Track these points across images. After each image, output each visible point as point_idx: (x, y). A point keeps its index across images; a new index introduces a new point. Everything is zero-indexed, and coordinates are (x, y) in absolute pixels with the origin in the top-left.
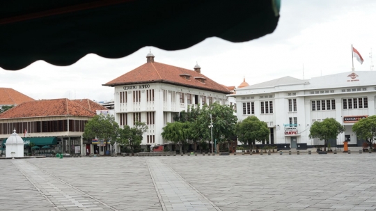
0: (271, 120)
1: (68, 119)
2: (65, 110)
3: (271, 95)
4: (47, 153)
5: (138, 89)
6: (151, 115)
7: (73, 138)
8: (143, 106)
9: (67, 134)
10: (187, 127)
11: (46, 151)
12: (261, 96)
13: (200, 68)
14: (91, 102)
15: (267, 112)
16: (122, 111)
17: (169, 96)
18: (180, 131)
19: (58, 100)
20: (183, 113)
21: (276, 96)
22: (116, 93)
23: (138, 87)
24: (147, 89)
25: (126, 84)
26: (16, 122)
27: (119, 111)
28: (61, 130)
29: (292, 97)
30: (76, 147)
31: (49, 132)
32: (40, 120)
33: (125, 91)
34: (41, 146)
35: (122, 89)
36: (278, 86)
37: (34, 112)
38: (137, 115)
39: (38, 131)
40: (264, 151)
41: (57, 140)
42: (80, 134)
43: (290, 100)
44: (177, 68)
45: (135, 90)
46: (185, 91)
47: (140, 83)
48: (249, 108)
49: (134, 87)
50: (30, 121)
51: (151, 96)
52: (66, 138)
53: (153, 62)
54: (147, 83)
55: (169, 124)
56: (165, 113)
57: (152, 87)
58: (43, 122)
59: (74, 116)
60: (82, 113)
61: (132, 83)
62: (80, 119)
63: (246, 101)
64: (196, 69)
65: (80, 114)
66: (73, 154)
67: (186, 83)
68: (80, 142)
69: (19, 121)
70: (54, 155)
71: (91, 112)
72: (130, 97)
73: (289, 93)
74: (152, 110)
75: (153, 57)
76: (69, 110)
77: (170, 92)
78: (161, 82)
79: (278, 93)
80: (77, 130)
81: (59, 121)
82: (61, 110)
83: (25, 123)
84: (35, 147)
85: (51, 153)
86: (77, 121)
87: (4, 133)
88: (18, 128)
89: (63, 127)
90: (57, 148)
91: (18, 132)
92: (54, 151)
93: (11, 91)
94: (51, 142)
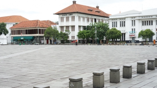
0: (124, 30)
1: (38, 29)
2: (37, 25)
3: (124, 18)
4: (30, 43)
5: (68, 16)
6: (73, 27)
7: (40, 37)
8: (70, 23)
9: (38, 35)
10: (88, 32)
11: (30, 42)
12: (120, 19)
13: (98, 7)
14: (50, 21)
15: (123, 26)
16: (62, 26)
17: (82, 19)
18: (85, 34)
19: (35, 21)
20: (88, 26)
21: (126, 19)
22: (59, 17)
23: (68, 15)
24: (72, 16)
25: (63, 14)
27: (60, 26)
28: (35, 33)
29: (133, 19)
30: (42, 41)
31: (32, 34)
32: (28, 29)
33: (63, 17)
34: (27, 40)
35: (61, 16)
36: (128, 14)
37: (25, 26)
38: (67, 27)
39: (27, 34)
40: (120, 43)
41: (34, 37)
42: (43, 35)
43: (132, 21)
44: (87, 6)
45: (67, 16)
46: (90, 17)
47: (68, 13)
48: (115, 24)
49: (66, 15)
50: (24, 29)
51: (73, 19)
52: (37, 37)
53: (76, 4)
54: (71, 13)
55: (80, 31)
56: (80, 27)
57: (74, 15)
58: (28, 30)
59: (41, 27)
60: (45, 26)
61: (65, 13)
62: (44, 29)
63: (114, 21)
64: (97, 7)
66: (40, 43)
67: (90, 13)
68: (44, 38)
69: (19, 29)
70: (33, 44)
71: (49, 26)
72: (65, 19)
73: (132, 17)
74: (74, 25)
75: (75, 2)
76: (39, 25)
77: (82, 17)
78: (77, 13)
79: (127, 17)
80: (43, 33)
81: (35, 29)
82: (36, 25)
83: (22, 30)
84: (25, 40)
85: (32, 43)
86: (42, 30)
87: (14, 34)
88: (19, 32)
89: (36, 32)
90: (34, 41)
91: (19, 34)
92: (33, 42)
93: (20, 17)
94: (31, 38)
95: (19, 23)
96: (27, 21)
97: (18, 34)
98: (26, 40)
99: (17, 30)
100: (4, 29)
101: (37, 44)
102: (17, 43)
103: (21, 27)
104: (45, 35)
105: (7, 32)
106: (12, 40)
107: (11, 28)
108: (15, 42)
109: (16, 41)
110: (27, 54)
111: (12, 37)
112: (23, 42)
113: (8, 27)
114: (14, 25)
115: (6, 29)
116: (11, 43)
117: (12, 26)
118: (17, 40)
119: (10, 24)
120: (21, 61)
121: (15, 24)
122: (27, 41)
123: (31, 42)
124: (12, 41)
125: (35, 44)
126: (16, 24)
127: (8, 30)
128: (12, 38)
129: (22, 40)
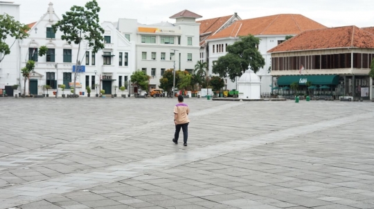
1: (352, 52)
2: (349, 40)
4: (327, 95)
7: (357, 77)
9: (350, 71)
11: (326, 92)
19: (343, 28)
26: (293, 55)
28: (342, 66)
30: (363, 89)
31: (332, 68)
32: (320, 54)
34: (318, 86)
37: (313, 43)
39: (317, 67)
41: (339, 78)
42: (366, 71)
50: (308, 54)
52: (349, 77)
58: (323, 56)
59: (361, 48)
60: (373, 44)
62: (368, 52)
65: (369, 45)
66: (358, 97)
68: (368, 82)
70: (335, 98)
76: (355, 40)
80: (365, 67)
81: (341, 55)
82: (345, 41)
83: (303, 57)
84: (311, 87)
85: (331, 95)
86: (365, 55)
87: (281, 69)
88: (295, 63)
89: (346, 62)
90: (338, 90)
91: (295, 69)
92: (334, 93)
93: (300, 17)
94: (330, 81)
95: (294, 35)
96: (318, 31)
97: (291, 69)
98: (315, 88)
99: (288, 56)
100: (252, 54)
101: (347, 97)
102: (289, 95)
103: (301, 48)
104: (372, 72)
105: (262, 63)
106: (274, 86)
107: (273, 50)
108: (281, 91)
109: (286, 88)
110: (318, 133)
111: (273, 76)
112: (305, 92)
113: (265, 48)
114: (280, 42)
115: (258, 54)
116: (272, 95)
117: (275, 44)
118: (289, 86)
119: (269, 40)
120: (299, 158)
121: (283, 39)
122: (318, 90)
123: (330, 92)
124: (273, 89)
125: (342, 100)
126: (287, 38)
127: (263, 57)
128: (275, 78)
129: (302, 87)
